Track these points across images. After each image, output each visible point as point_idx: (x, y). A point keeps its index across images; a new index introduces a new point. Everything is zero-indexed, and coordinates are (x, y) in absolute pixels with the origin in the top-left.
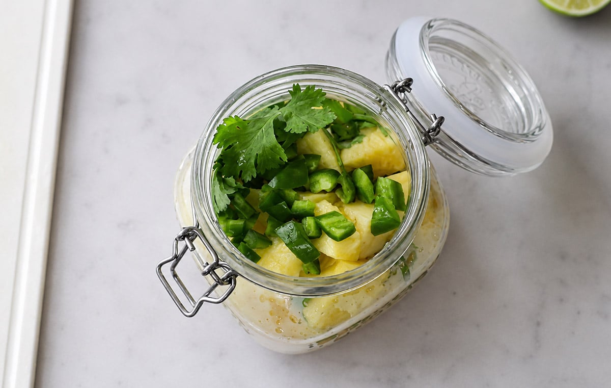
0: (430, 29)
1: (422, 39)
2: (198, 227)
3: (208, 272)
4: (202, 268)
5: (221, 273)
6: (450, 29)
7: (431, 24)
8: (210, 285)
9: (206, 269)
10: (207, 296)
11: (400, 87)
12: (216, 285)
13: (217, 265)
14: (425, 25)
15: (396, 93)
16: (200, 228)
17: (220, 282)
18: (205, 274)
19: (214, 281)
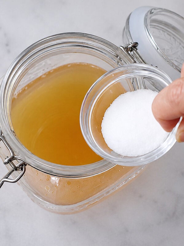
0: (151, 15)
1: (146, 20)
2: (2, 134)
3: (8, 163)
4: (4, 159)
5: (17, 163)
6: (163, 15)
7: (152, 11)
8: (9, 170)
9: (6, 161)
10: (7, 178)
11: (130, 48)
12: (13, 171)
13: (13, 158)
14: (148, 12)
15: (127, 51)
16: (2, 135)
17: (16, 169)
18: (5, 163)
19: (12, 168)
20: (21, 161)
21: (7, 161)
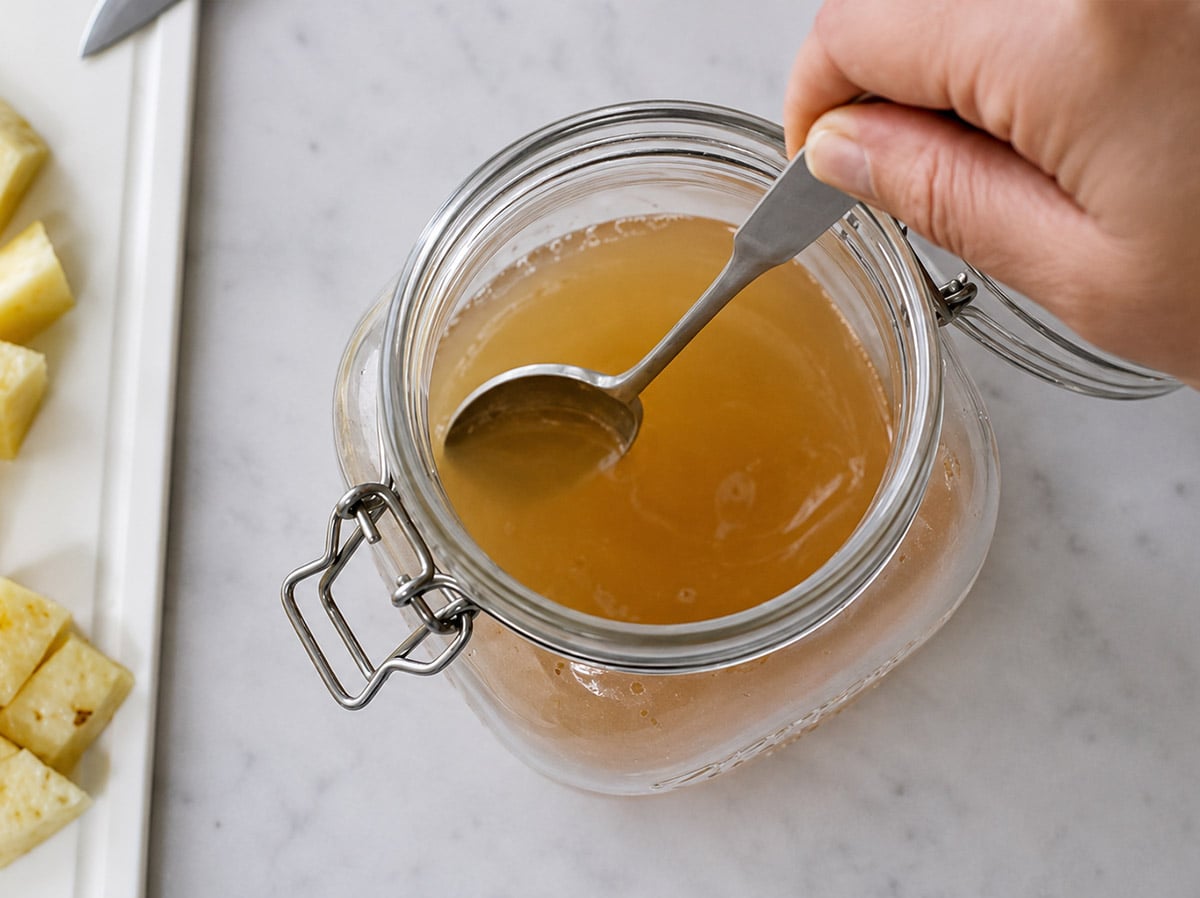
2: (390, 486)
4: (394, 584)
5: (440, 603)
9: (402, 591)
10: (403, 657)
12: (427, 632)
13: (428, 582)
16: (394, 486)
17: (436, 624)
18: (398, 601)
19: (422, 622)
20: (458, 596)
21: (405, 593)
